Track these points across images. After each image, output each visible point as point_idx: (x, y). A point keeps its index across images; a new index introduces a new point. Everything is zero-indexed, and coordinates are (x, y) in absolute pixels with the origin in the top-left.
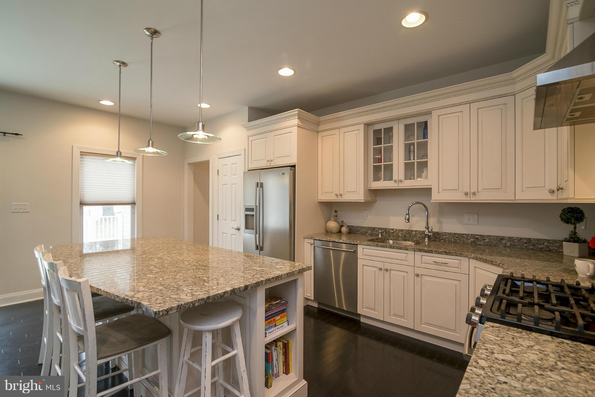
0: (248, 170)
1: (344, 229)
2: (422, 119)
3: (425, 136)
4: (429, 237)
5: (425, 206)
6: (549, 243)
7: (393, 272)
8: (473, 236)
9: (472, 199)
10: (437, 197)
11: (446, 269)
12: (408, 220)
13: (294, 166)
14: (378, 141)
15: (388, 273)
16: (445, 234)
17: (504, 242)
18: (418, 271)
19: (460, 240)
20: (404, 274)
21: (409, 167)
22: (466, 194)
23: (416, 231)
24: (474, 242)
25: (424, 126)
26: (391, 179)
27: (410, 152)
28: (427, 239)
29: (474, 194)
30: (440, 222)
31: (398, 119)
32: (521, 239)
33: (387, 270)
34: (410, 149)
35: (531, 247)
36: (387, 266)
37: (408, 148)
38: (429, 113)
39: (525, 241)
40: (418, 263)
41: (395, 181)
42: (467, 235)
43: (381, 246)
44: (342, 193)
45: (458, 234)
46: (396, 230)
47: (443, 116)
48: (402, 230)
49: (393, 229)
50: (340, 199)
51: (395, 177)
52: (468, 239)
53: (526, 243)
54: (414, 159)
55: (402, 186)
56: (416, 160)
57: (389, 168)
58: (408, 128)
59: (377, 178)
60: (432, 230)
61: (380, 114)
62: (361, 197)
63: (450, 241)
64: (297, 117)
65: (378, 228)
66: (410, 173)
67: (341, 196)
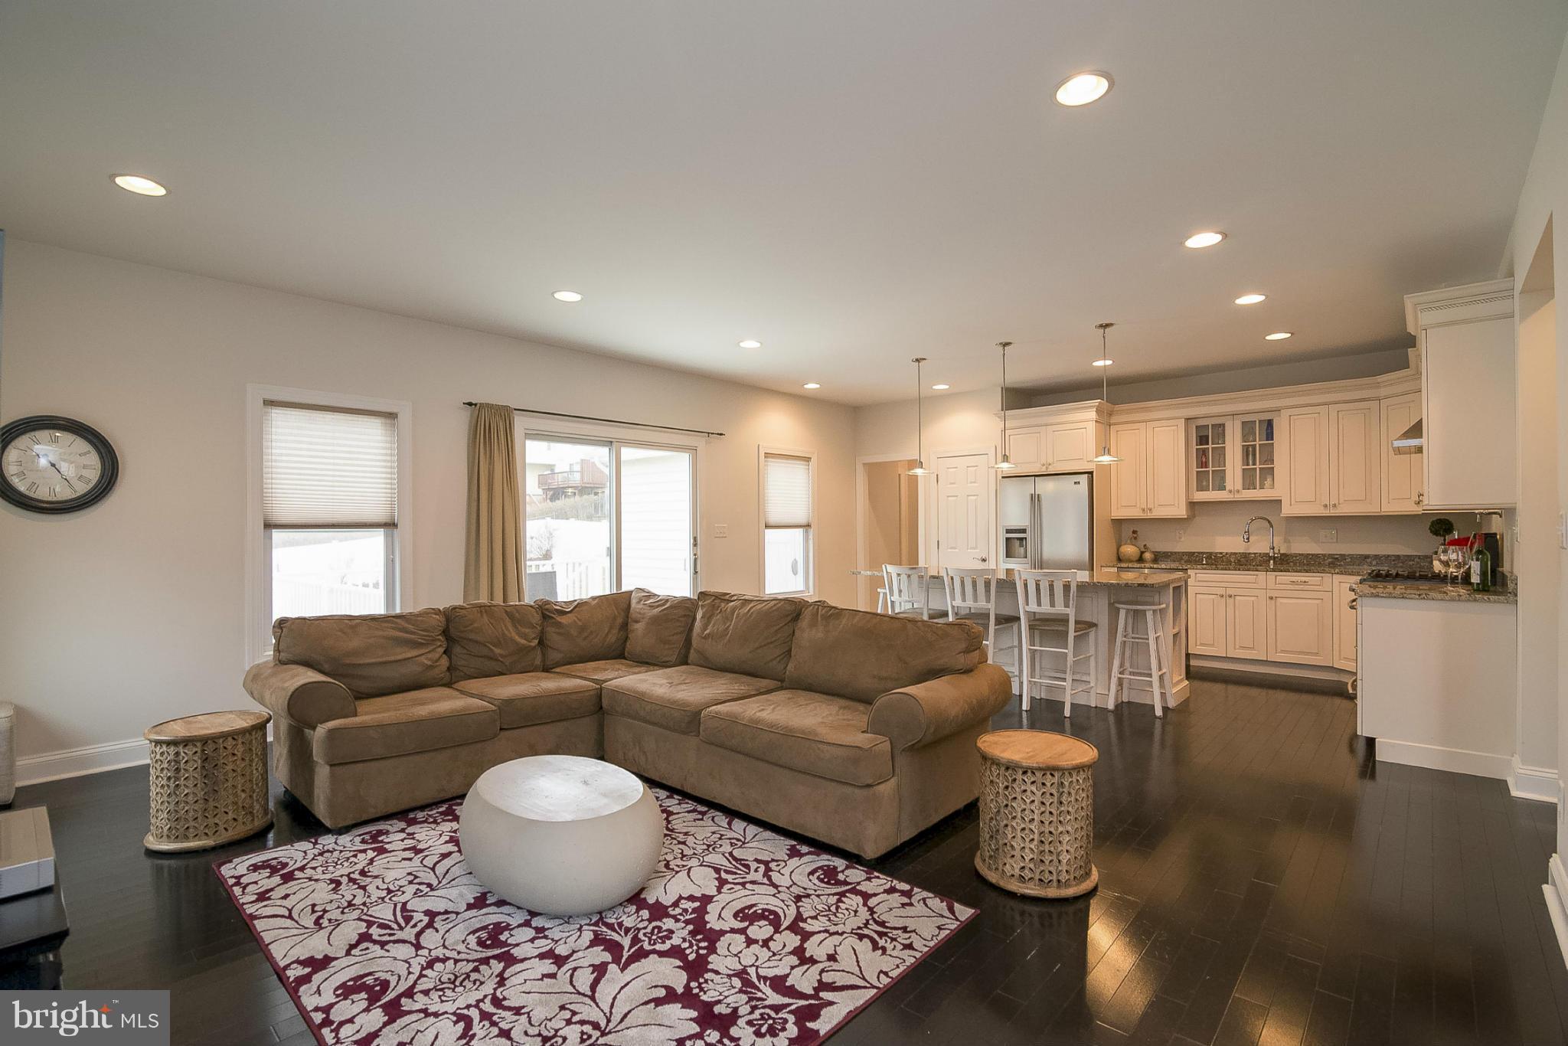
0: (1003, 477)
1: (1148, 556)
2: (1267, 417)
3: (1270, 435)
4: (1274, 558)
5: (1269, 522)
6: (1419, 558)
7: (1237, 598)
8: (1332, 555)
9: (1333, 512)
10: (1287, 510)
11: (1306, 588)
12: (1248, 539)
13: (1091, 473)
14: (1203, 440)
15: (1232, 600)
16: (1296, 555)
17: (1369, 560)
18: (1274, 594)
19: (1316, 561)
20: (1253, 598)
21: (1248, 474)
22: (1326, 506)
23: (1255, 554)
24: (1332, 563)
25: (1269, 428)
26: (1223, 488)
27: (1247, 455)
28: (1272, 562)
29: (1335, 506)
30: (1286, 541)
31: (1234, 415)
32: (1388, 556)
33: (1230, 596)
34: (1247, 452)
35: (1401, 564)
36: (1230, 592)
37: (1248, 453)
39: (1393, 558)
40: (1271, 584)
41: (1230, 491)
42: (1324, 555)
43: (1222, 569)
44: (1151, 506)
45: (1313, 555)
46: (1227, 553)
47: (1296, 417)
48: (1235, 554)
49: (1221, 553)
50: (1149, 515)
51: (1229, 485)
52: (1324, 560)
53: (1394, 560)
54: (1254, 464)
55: (1238, 497)
56: (1258, 466)
57: (1220, 476)
58: (1248, 428)
59: (1201, 488)
60: (1279, 550)
61: (1208, 408)
62: (1181, 511)
63: (1302, 564)
64: (1095, 409)
65: (1198, 553)
66: (1249, 482)
67: (1150, 510)
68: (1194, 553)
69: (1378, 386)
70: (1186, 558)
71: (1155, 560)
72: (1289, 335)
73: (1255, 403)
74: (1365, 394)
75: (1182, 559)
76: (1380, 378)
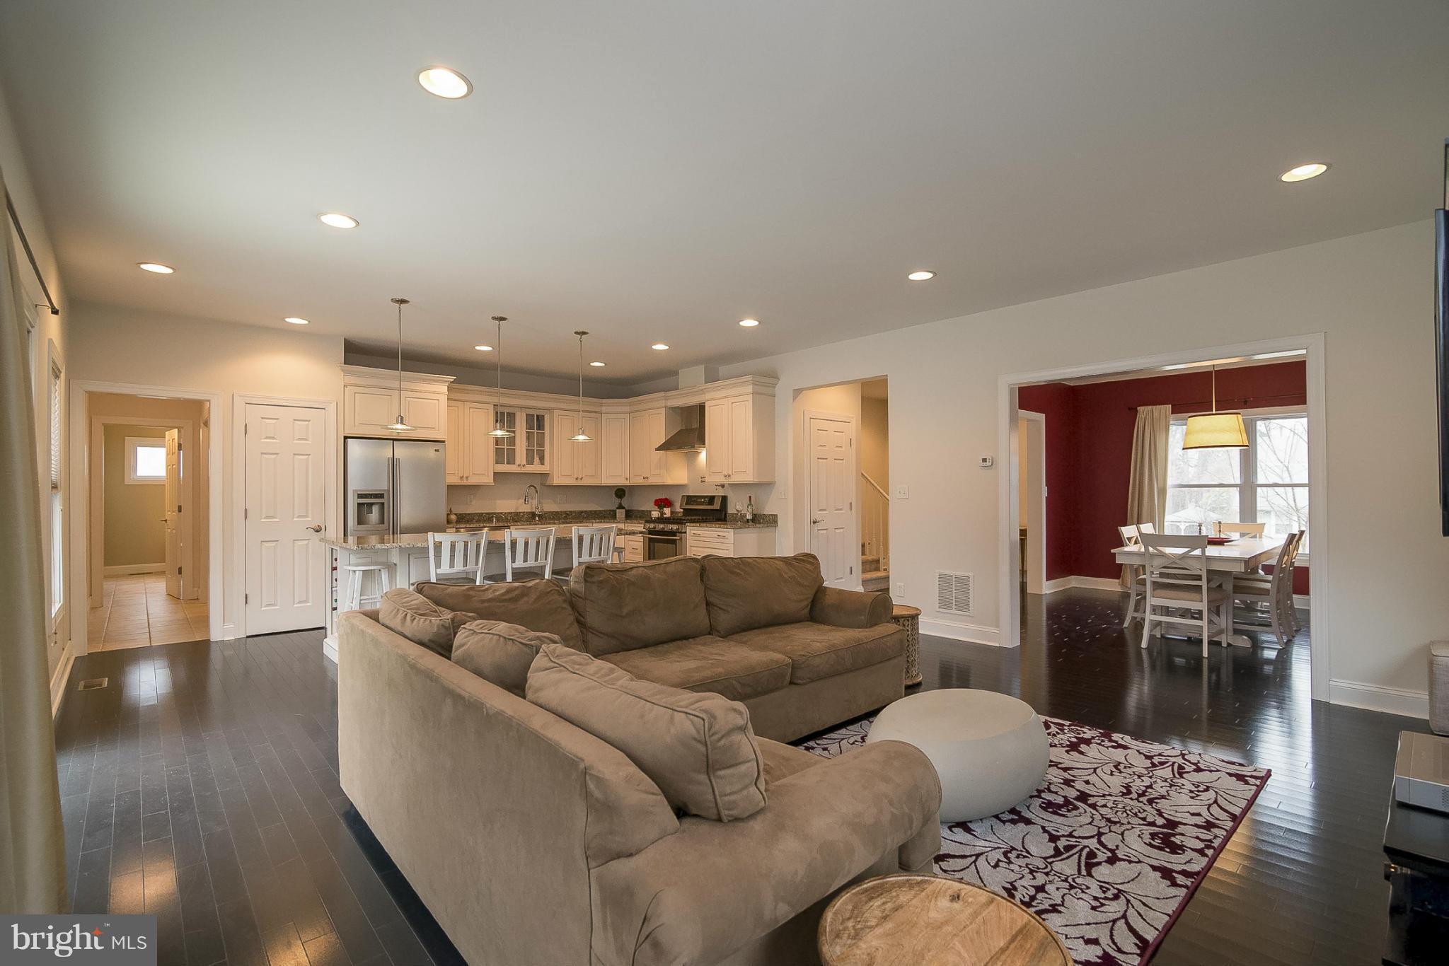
0: (346, 437)
2: (541, 413)
3: (542, 427)
4: (539, 515)
5: (536, 489)
8: (565, 512)
9: (579, 483)
12: (527, 501)
19: (557, 516)
21: (530, 454)
22: (577, 479)
24: (566, 517)
25: (540, 419)
26: (513, 463)
27: (527, 439)
28: (537, 518)
31: (521, 408)
37: (529, 438)
38: (549, 410)
41: (518, 466)
42: (561, 512)
47: (552, 416)
48: (511, 513)
50: (465, 482)
51: (518, 462)
52: (562, 515)
55: (523, 470)
56: (535, 448)
58: (529, 418)
59: (502, 462)
60: (542, 510)
61: (511, 399)
62: (489, 480)
63: (550, 519)
64: (447, 384)
65: (486, 513)
66: (530, 461)
67: (467, 478)
68: (483, 513)
69: (601, 404)
70: (476, 518)
71: (458, 522)
72: (603, 365)
73: (537, 402)
74: (591, 408)
75: (474, 519)
76: (604, 401)
